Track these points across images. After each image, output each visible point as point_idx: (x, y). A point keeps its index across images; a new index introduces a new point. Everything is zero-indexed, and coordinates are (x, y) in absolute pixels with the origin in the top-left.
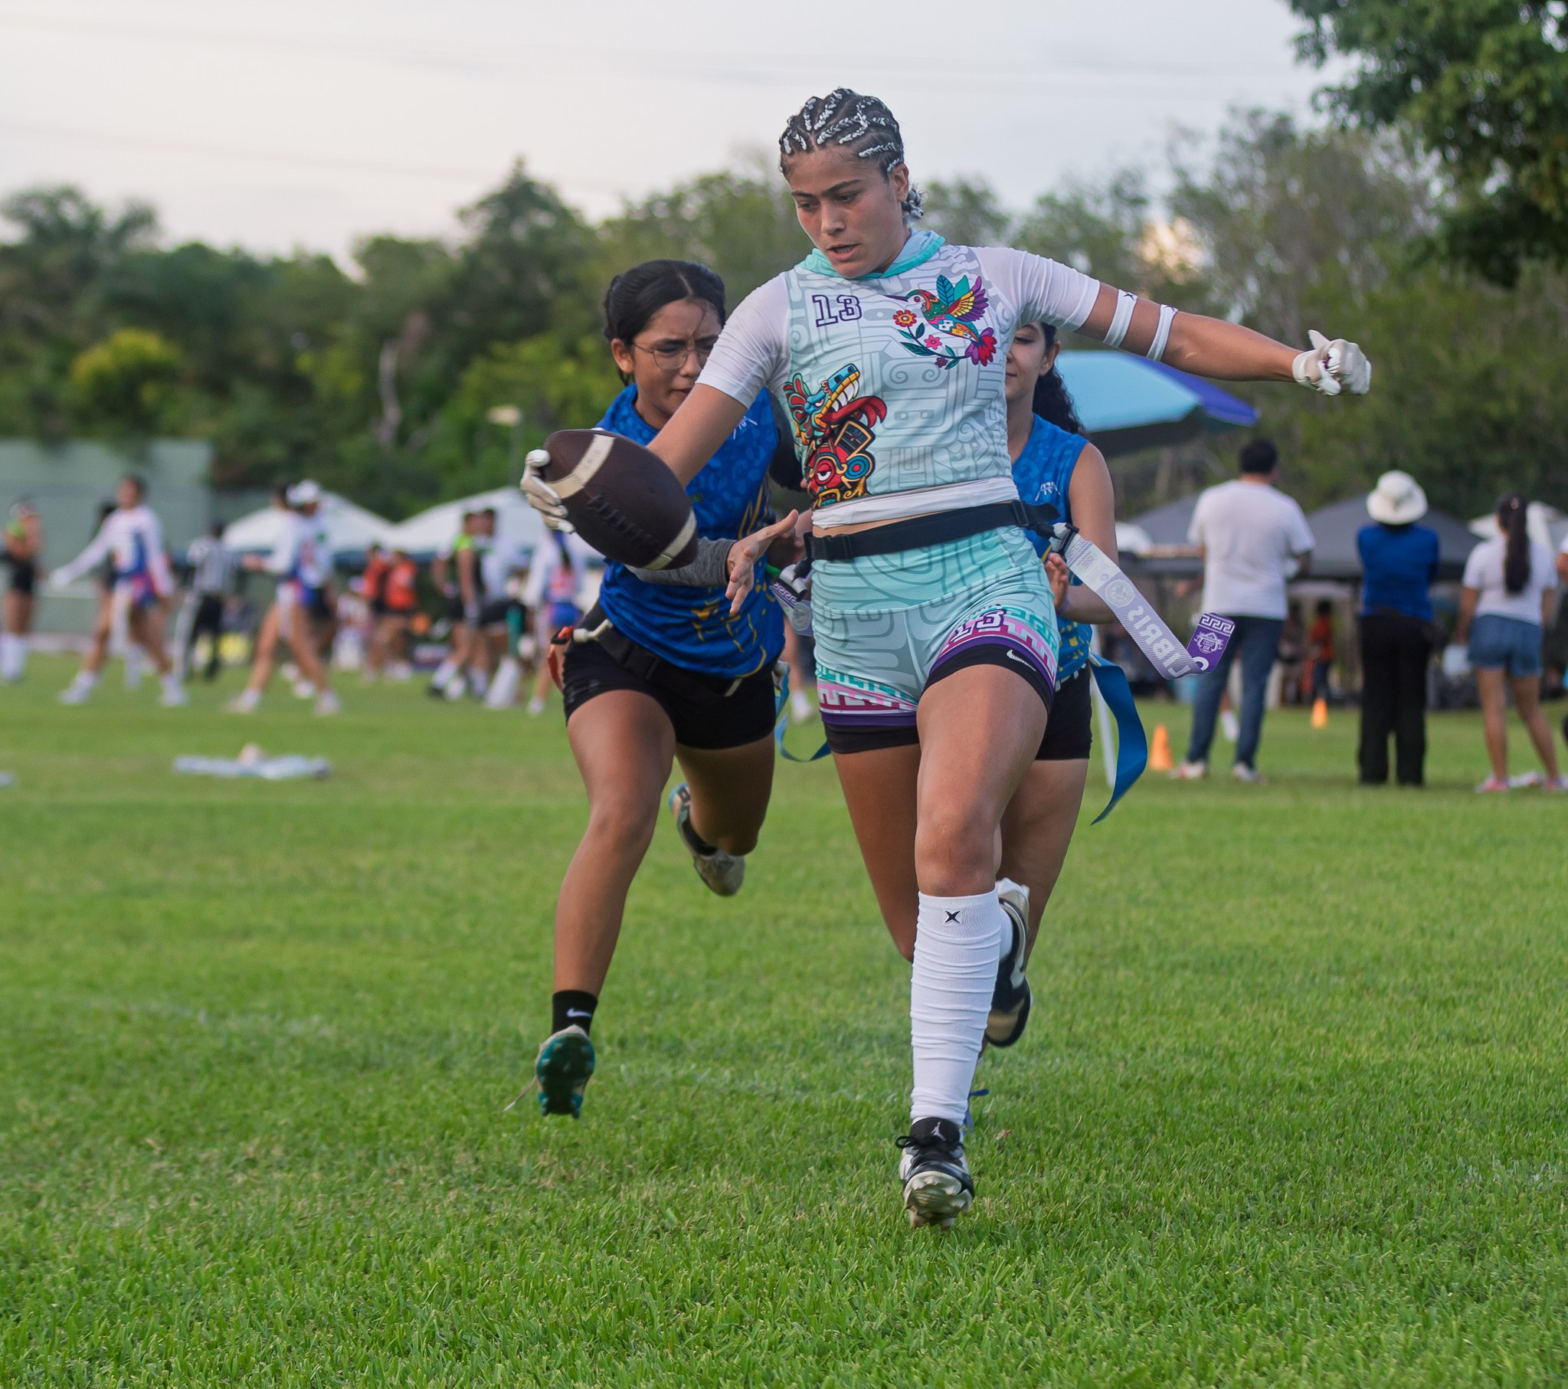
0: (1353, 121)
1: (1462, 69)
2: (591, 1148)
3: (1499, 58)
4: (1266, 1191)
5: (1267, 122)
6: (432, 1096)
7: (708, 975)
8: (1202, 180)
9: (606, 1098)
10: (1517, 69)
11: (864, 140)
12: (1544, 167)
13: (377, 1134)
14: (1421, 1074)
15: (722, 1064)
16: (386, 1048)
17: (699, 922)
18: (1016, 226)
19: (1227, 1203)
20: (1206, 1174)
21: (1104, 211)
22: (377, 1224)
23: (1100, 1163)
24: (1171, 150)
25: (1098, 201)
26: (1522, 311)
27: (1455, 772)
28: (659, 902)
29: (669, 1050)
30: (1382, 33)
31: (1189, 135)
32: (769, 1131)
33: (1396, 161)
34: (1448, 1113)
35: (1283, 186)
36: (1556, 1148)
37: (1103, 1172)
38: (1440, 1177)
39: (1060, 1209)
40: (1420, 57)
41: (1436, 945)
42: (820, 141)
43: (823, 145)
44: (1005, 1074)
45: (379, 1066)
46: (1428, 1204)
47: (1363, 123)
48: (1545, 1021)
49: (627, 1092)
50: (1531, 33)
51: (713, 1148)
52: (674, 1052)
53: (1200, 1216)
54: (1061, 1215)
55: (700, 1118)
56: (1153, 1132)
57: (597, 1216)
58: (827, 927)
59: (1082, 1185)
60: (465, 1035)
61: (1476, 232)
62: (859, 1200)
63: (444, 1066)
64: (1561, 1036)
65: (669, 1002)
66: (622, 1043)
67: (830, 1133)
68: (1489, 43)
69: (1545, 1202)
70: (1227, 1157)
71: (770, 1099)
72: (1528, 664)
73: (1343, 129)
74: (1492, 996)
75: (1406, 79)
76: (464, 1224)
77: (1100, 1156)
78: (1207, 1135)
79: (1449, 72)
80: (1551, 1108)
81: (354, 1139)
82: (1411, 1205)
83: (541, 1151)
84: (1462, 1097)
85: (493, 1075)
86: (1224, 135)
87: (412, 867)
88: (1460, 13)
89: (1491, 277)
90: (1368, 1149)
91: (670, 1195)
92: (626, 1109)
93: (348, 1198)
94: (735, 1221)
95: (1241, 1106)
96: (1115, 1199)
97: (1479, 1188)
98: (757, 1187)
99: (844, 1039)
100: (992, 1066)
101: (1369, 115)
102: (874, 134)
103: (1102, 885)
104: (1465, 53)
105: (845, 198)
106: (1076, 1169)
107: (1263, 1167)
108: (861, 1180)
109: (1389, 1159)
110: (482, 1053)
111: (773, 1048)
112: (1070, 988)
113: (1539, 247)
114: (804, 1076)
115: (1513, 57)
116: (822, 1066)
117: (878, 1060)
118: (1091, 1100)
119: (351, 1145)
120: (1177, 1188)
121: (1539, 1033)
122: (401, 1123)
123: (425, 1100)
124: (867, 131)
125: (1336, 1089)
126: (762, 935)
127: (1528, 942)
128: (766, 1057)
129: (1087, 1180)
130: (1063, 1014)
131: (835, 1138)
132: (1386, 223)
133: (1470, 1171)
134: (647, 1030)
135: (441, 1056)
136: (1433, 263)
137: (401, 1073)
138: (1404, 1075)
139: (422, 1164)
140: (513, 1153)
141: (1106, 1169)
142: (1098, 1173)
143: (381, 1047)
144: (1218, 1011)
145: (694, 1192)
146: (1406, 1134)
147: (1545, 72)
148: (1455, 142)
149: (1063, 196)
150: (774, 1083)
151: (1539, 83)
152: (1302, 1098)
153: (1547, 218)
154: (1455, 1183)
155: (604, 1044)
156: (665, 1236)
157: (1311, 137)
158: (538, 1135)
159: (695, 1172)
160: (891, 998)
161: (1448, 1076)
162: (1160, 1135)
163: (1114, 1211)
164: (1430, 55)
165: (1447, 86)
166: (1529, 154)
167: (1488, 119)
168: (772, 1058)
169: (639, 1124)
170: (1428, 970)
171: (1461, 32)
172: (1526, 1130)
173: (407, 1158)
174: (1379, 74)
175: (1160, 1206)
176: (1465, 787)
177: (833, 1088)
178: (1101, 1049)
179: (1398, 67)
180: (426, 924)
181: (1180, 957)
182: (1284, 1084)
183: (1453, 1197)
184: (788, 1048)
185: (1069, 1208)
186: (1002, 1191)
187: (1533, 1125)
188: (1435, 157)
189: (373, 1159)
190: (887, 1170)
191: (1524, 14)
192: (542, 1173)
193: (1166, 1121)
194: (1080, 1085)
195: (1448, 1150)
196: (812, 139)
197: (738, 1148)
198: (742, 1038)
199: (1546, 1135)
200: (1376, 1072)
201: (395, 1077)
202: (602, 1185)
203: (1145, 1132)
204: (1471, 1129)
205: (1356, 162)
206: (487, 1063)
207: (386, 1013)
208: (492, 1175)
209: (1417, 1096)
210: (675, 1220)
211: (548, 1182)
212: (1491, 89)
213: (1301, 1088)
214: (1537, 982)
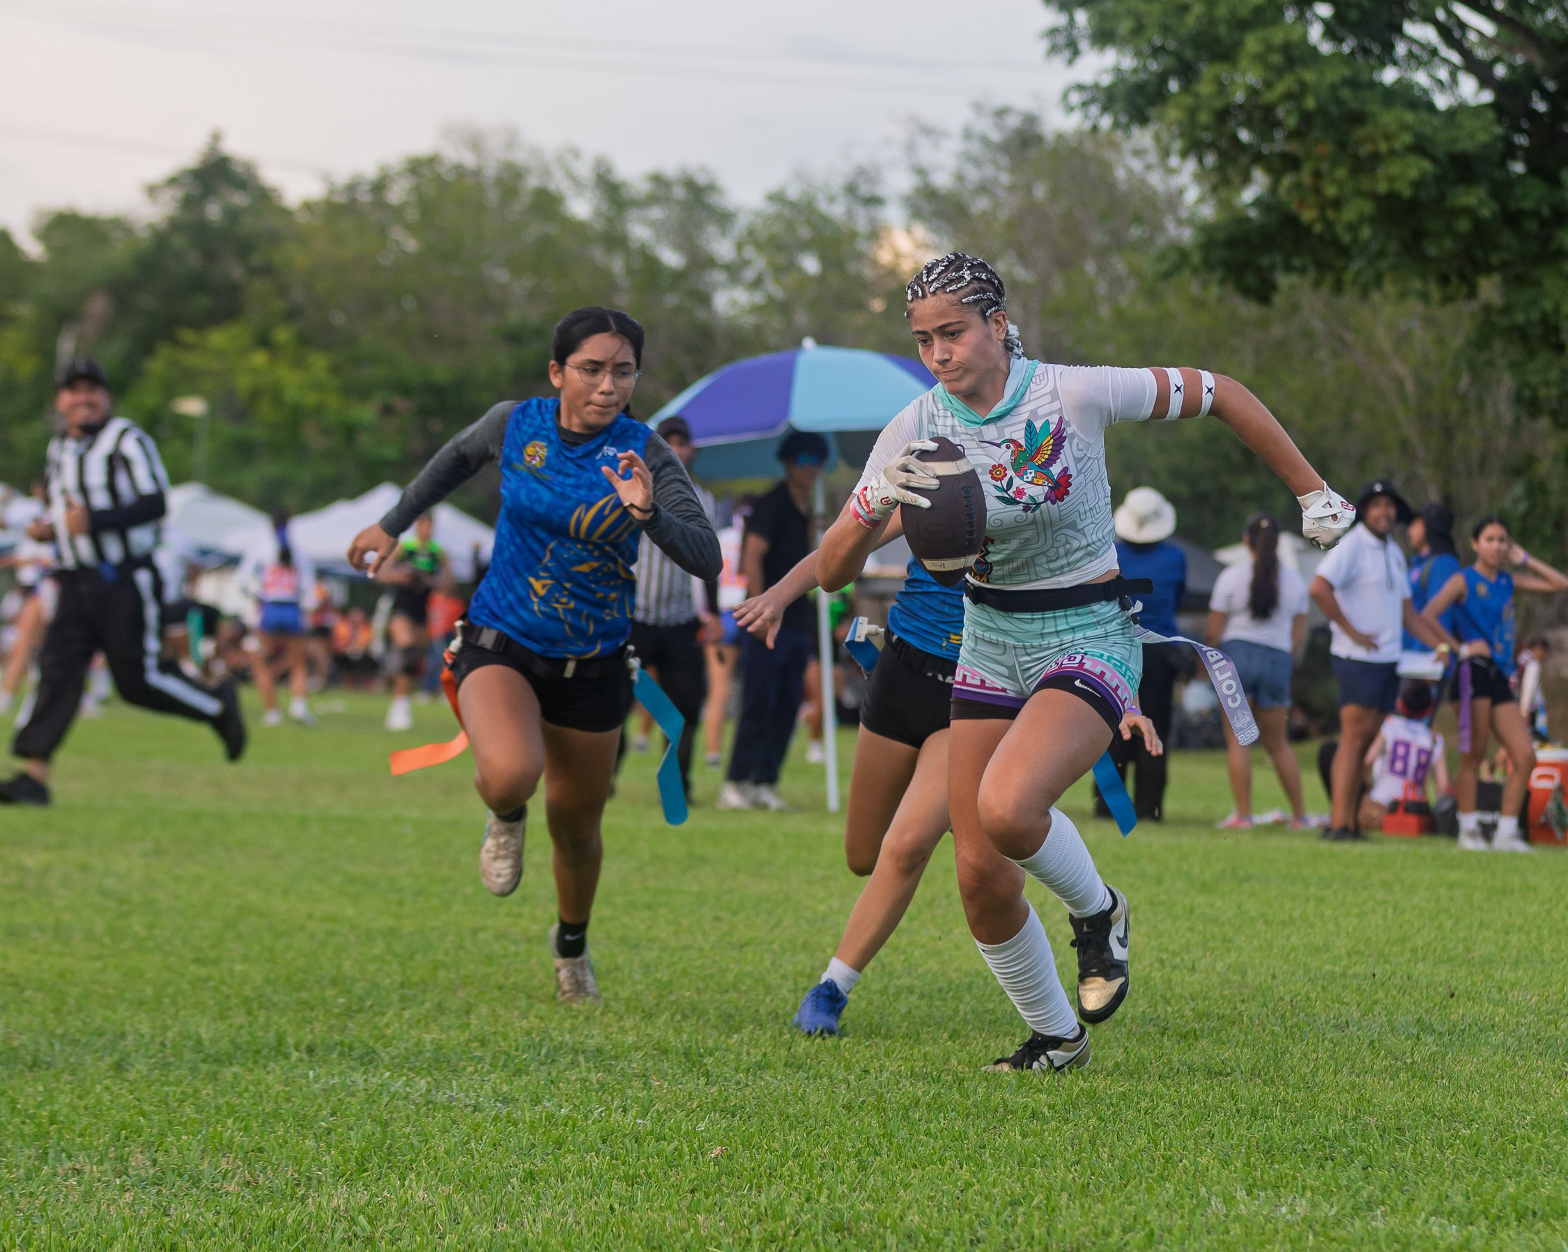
0: (1106, 122)
1: (1221, 70)
2: (277, 1152)
3: (1260, 58)
4: (998, 1215)
5: (1013, 122)
6: (106, 1097)
7: (402, 985)
8: (942, 180)
9: (294, 1103)
10: (1279, 72)
11: (967, 290)
12: (1306, 176)
13: (48, 1133)
14: (1162, 1104)
15: (418, 1074)
16: (57, 1046)
17: (392, 931)
18: (741, 224)
19: (957, 1226)
20: (934, 1197)
21: (837, 211)
22: (47, 1222)
23: (823, 1183)
24: (910, 148)
25: (832, 199)
26: (1277, 331)
27: (1195, 808)
28: (350, 912)
29: (361, 1057)
30: (1139, 30)
31: (929, 132)
32: (468, 1142)
33: (1149, 167)
34: (1190, 1144)
35: (1028, 189)
36: (1304, 1181)
37: (825, 1192)
38: (1182, 1207)
39: (779, 1228)
40: (1178, 56)
41: (1177, 977)
42: (932, 290)
43: (934, 293)
44: (720, 1091)
45: (49, 1065)
46: (1170, 1232)
47: (1116, 125)
48: (1291, 1054)
49: (316, 1097)
50: (1295, 35)
51: (408, 1157)
52: (365, 1060)
53: (928, 1239)
54: (780, 1234)
55: (393, 1127)
56: (877, 1154)
57: (284, 1221)
58: (529, 940)
59: (802, 1206)
60: (142, 1036)
61: (1232, 243)
62: (564, 1214)
63: (119, 1067)
64: (1308, 1071)
65: (360, 1011)
66: (311, 1050)
67: (533, 1146)
68: (1252, 43)
69: (1293, 1234)
70: (957, 1180)
71: (470, 1109)
72: (1276, 695)
73: (1095, 129)
74: (1235, 1030)
75: (1163, 78)
76: (142, 1225)
77: (821, 1176)
78: (935, 1158)
79: (1208, 71)
80: (1299, 1142)
81: (23, 1137)
82: (1152, 1233)
83: (224, 1156)
84: (1207, 1127)
85: (171, 1078)
86: (968, 134)
87: (84, 868)
88: (1222, 11)
89: (1245, 291)
90: (1106, 1177)
91: (362, 1203)
92: (316, 1116)
93: (17, 1196)
94: (432, 1231)
95: (971, 1132)
96: (837, 1219)
97: (1223, 1218)
98: (456, 1197)
99: (548, 1051)
100: (707, 1084)
101: (1124, 119)
102: (976, 285)
103: (822, 908)
104: (1226, 53)
105: (953, 334)
106: (796, 1189)
107: (995, 1191)
108: (567, 1194)
109: (1129, 1187)
110: (161, 1055)
111: (472, 1059)
112: (789, 1008)
113: (1297, 262)
114: (505, 1088)
115: (1276, 59)
116: (525, 1079)
117: (585, 1074)
118: (812, 1121)
119: (20, 1143)
120: (903, 1210)
121: (1286, 1067)
122: (74, 1122)
123: (99, 1101)
124: (969, 283)
125: (1071, 1116)
126: (461, 947)
127: (1274, 977)
128: (464, 1068)
129: (808, 1200)
130: (781, 1034)
131: (539, 1150)
132: (1136, 232)
133: (1213, 1203)
134: (337, 1038)
135: (116, 1057)
136: (1186, 274)
137: (73, 1073)
138: (1143, 1104)
139: (96, 1164)
140: (194, 1155)
141: (828, 1189)
142: (819, 1194)
143: (52, 1045)
144: (946, 1035)
145: (388, 1200)
146: (1146, 1164)
147: (1309, 76)
148: (1212, 146)
149: (793, 193)
150: (472, 1094)
151: (1304, 88)
152: (1035, 1125)
153: (1308, 229)
154: (1199, 1212)
155: (292, 1049)
156: (356, 1243)
157: (1060, 137)
158: (221, 1139)
159: (389, 1180)
160: (598, 1013)
161: (1189, 1107)
162: (885, 1157)
163: (836, 1231)
164: (1189, 54)
165: (1205, 88)
166: (1291, 163)
167: (1248, 124)
168: (470, 1069)
169: (329, 1131)
170: (1168, 1002)
171: (1222, 30)
172: (1272, 1163)
173: (81, 1158)
174: (1135, 71)
175: (885, 1228)
176: (1206, 823)
177: (536, 1101)
178: (822, 1070)
179: (1154, 66)
180: (99, 926)
181: (906, 981)
182: (1016, 1111)
183: (1196, 1226)
184: (488, 1060)
185: (789, 1227)
186: (717, 1209)
187: (1278, 1158)
188: (1191, 165)
189: (43, 1157)
190: (594, 1185)
191: (1290, 15)
192: (224, 1177)
193: (891, 1144)
194: (800, 1105)
195: (1190, 1180)
196: (927, 288)
197: (435, 1158)
198: (439, 1048)
199: (1294, 1167)
200: (1114, 1101)
201: (66, 1077)
202: (289, 1192)
203: (869, 1154)
204: (1214, 1159)
205: (1107, 167)
206: (166, 1066)
207: (56, 1011)
208: (171, 1178)
209: (1157, 1126)
210: (368, 1228)
211: (232, 1187)
212: (1253, 92)
213: (1034, 1115)
214: (1283, 1016)
